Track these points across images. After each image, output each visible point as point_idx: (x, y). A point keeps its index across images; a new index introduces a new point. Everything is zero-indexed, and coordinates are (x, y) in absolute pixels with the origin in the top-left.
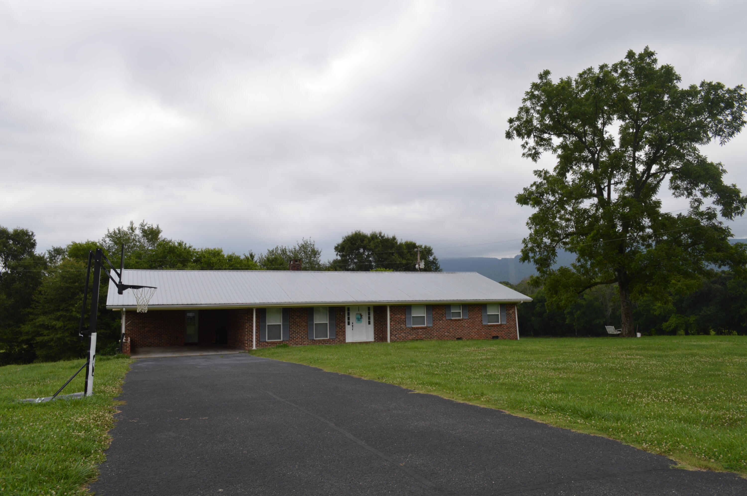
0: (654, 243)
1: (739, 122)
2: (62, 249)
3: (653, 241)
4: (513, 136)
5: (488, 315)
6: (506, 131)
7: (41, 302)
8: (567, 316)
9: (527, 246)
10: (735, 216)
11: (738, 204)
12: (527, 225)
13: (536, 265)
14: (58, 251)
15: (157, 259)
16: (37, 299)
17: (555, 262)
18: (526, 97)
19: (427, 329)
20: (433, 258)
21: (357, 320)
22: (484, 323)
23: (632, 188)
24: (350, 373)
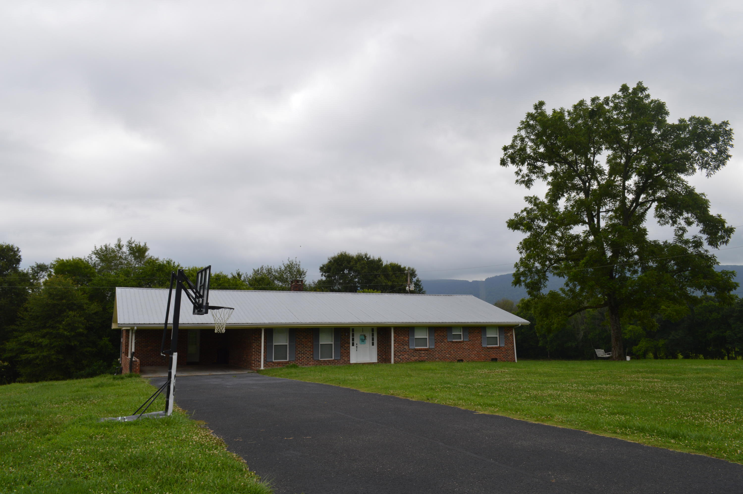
0: (640, 269)
1: (724, 156)
2: (45, 266)
3: (639, 267)
4: (507, 163)
5: (487, 337)
6: (501, 158)
7: (26, 319)
8: (540, 339)
9: (518, 270)
10: (720, 244)
11: (723, 233)
12: (517, 250)
13: (527, 288)
14: (42, 268)
15: (145, 277)
16: (22, 316)
17: (545, 286)
18: (521, 126)
19: (429, 351)
20: (416, 280)
21: (361, 341)
22: (484, 346)
23: (620, 216)
24: (392, 394)
